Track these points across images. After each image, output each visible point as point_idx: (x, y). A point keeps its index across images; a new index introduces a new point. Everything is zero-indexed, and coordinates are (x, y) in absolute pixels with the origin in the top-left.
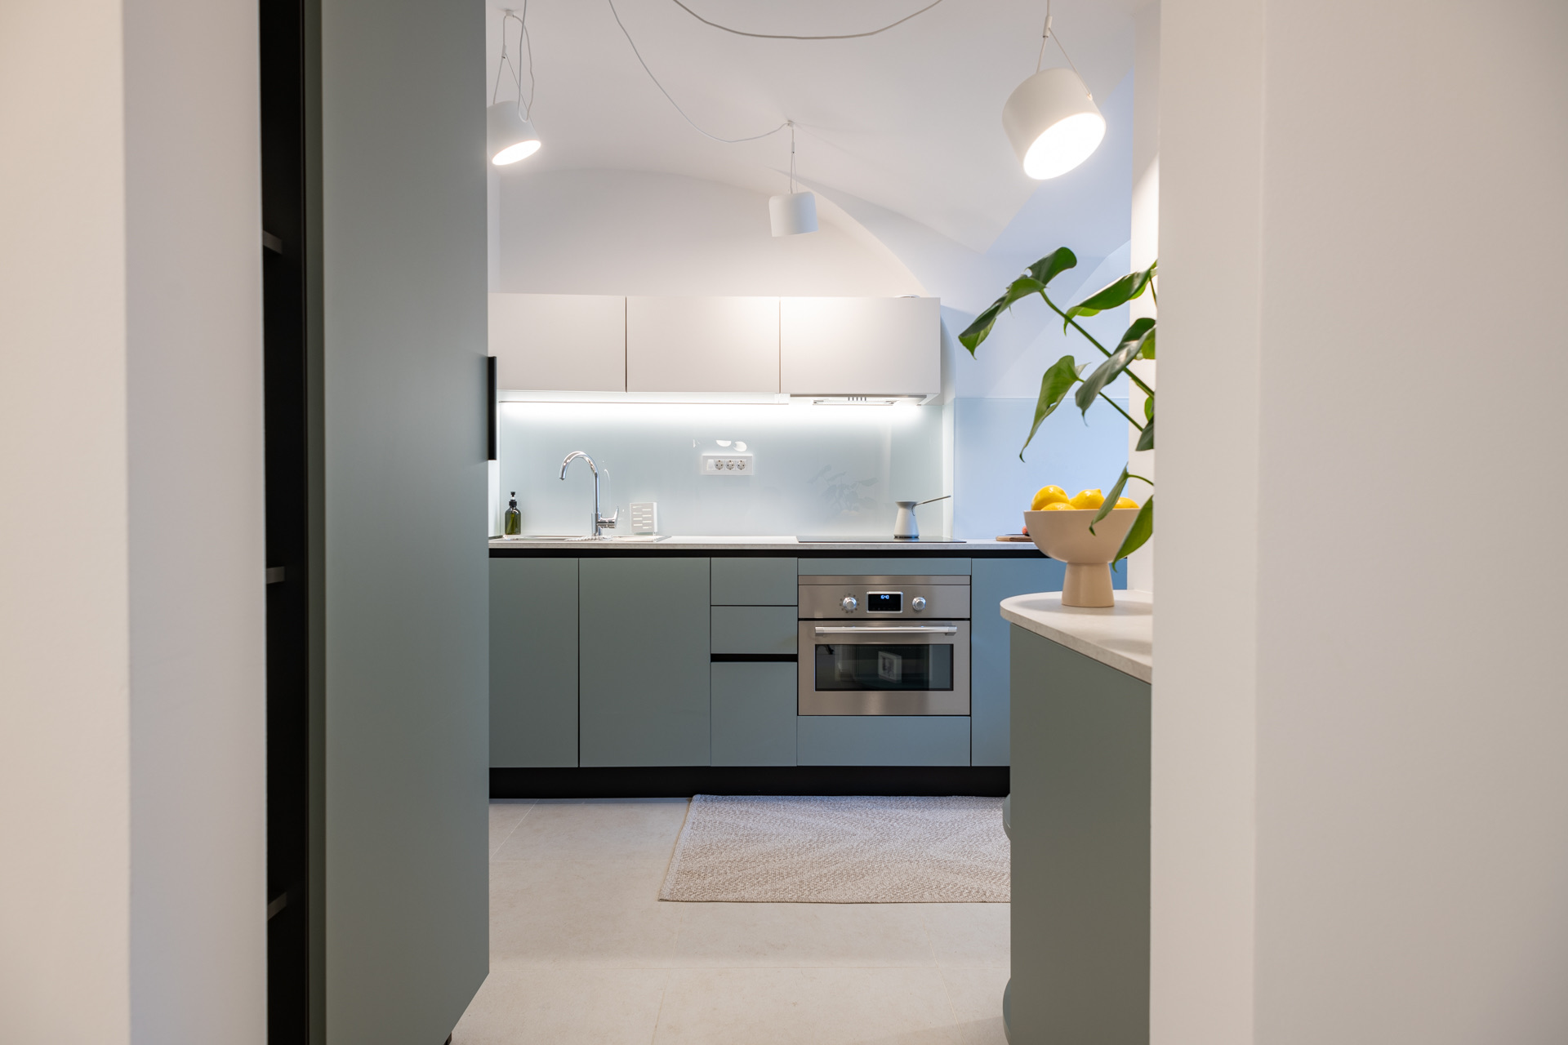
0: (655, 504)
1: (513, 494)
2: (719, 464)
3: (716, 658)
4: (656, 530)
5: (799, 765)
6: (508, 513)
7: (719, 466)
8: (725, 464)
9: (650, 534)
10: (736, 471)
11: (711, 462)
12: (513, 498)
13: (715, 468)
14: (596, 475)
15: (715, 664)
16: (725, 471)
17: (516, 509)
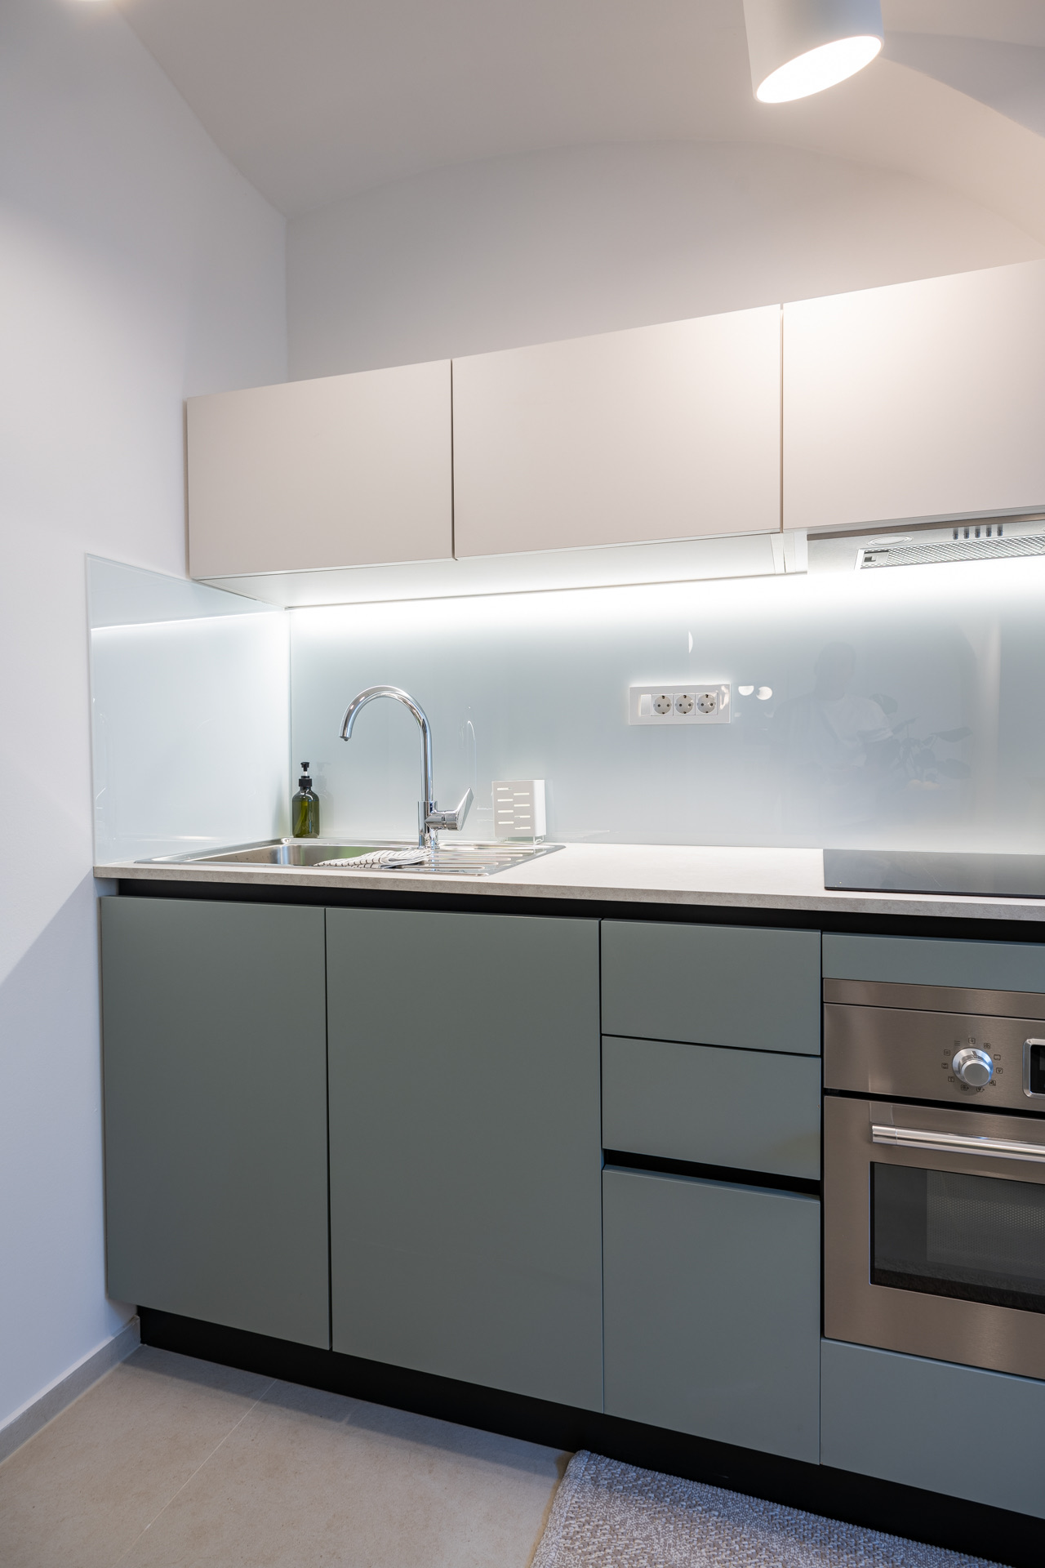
0: (539, 786)
1: (305, 766)
2: (664, 703)
3: (614, 1159)
4: (541, 831)
5: (825, 1463)
6: (298, 801)
7: (662, 707)
8: (673, 703)
9: (529, 839)
10: (696, 717)
11: (646, 699)
12: (306, 774)
13: (653, 712)
14: (424, 726)
15: (613, 1174)
16: (674, 717)
17: (309, 793)
